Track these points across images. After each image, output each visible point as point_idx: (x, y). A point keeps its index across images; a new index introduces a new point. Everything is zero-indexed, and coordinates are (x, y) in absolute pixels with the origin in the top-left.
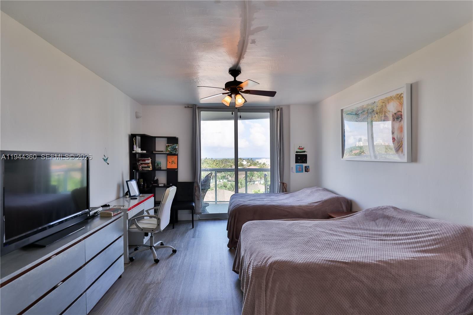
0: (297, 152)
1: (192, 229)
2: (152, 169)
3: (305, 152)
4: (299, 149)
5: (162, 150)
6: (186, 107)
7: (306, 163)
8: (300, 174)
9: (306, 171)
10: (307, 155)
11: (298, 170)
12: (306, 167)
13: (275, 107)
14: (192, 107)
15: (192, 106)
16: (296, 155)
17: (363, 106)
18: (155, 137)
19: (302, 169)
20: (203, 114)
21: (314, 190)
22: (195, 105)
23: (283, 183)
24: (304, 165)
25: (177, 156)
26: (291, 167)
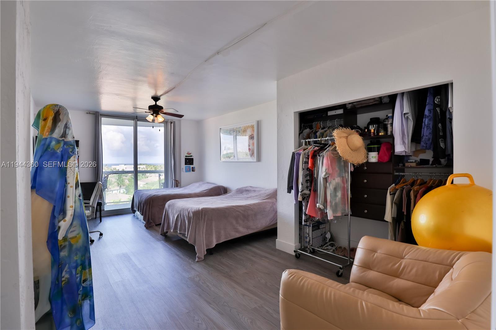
0: (186, 156)
1: (100, 223)
3: (192, 156)
4: (188, 154)
6: (88, 113)
7: (193, 165)
8: (188, 173)
9: (192, 171)
10: (193, 158)
11: (187, 170)
12: (192, 168)
13: (168, 120)
14: (95, 114)
15: (94, 113)
16: (185, 158)
17: (234, 128)
19: (190, 169)
20: (104, 120)
22: (98, 112)
23: (176, 181)
24: (191, 166)
26: (182, 168)
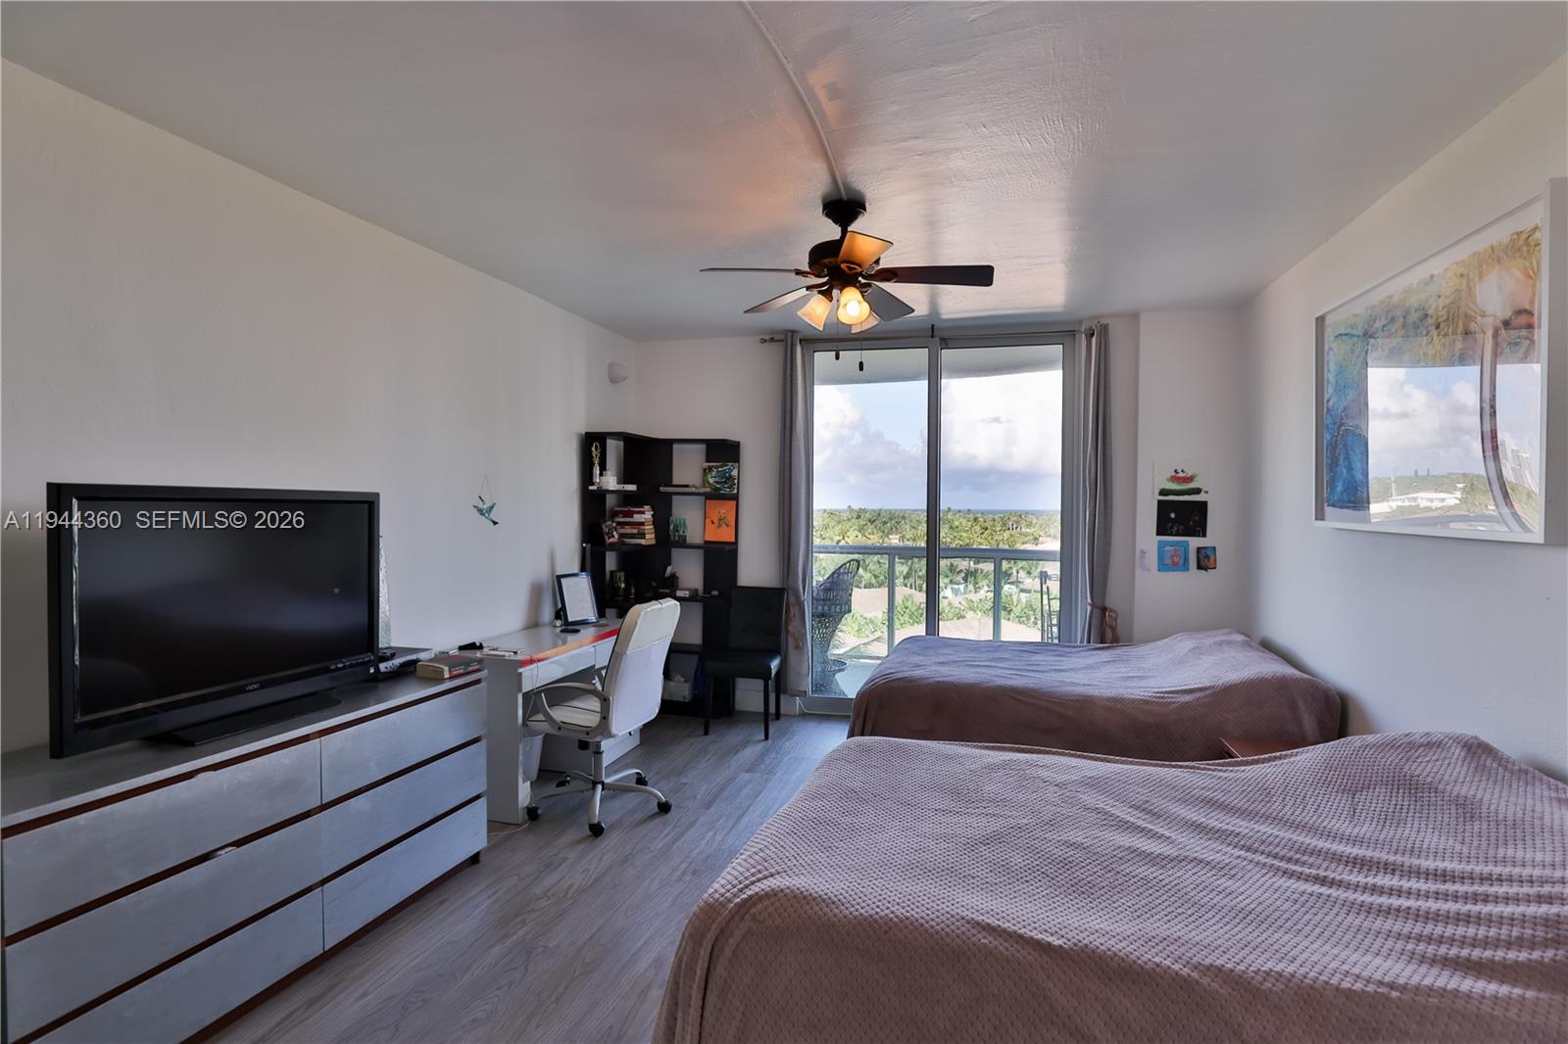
0: (1163, 492)
1: (762, 741)
2: (653, 542)
3: (1198, 491)
4: (1175, 479)
5: (686, 483)
6: (765, 341)
7: (1204, 535)
8: (1174, 578)
9: (1199, 567)
10: (1206, 503)
11: (1168, 561)
12: (1199, 550)
13: (1080, 322)
14: (781, 341)
15: (781, 337)
16: (1159, 501)
18: (668, 444)
19: (1186, 559)
20: (823, 359)
21: (1209, 641)
22: (793, 332)
23: (1104, 610)
24: (1195, 542)
25: (734, 502)
26: (1138, 548)
